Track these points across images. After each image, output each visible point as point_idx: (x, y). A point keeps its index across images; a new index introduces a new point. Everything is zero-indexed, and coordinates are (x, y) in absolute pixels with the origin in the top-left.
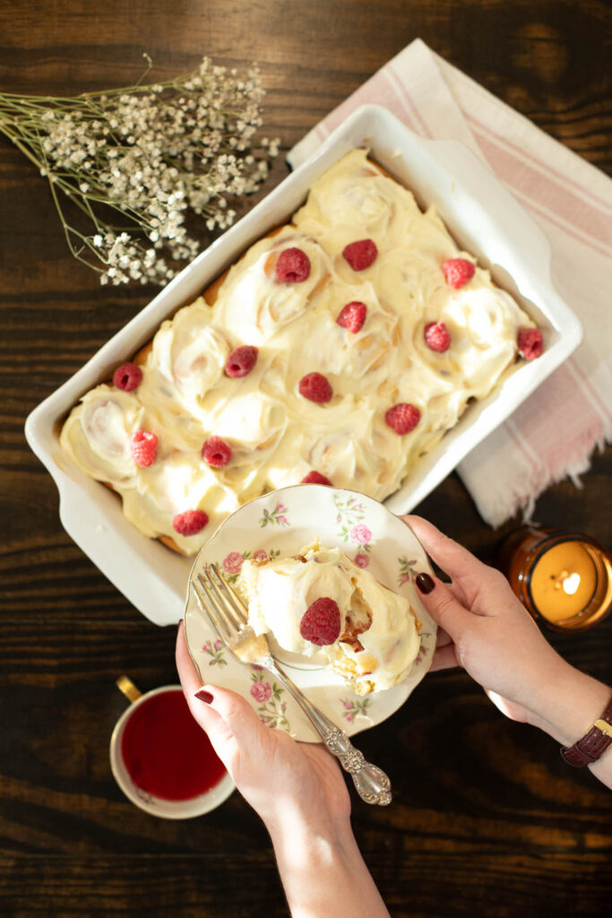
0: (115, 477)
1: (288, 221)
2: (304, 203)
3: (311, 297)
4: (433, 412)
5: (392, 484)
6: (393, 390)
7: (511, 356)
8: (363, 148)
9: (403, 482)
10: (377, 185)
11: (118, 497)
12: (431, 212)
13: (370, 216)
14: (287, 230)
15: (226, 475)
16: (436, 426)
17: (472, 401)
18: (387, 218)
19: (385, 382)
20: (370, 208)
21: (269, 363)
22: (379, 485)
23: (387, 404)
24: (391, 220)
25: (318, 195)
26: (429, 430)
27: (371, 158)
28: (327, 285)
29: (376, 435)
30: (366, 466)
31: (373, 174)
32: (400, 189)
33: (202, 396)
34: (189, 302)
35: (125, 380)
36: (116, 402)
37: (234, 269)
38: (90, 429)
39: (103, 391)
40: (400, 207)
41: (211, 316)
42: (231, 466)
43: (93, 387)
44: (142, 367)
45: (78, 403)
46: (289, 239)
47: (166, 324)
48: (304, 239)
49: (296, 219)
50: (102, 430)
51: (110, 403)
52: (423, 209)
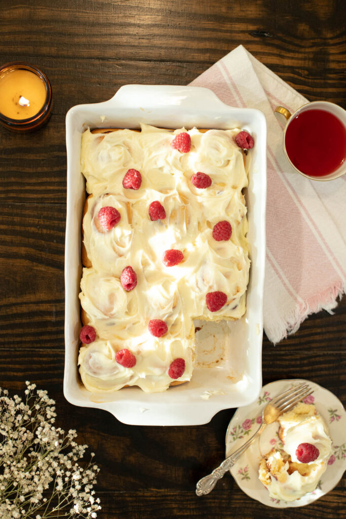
0: (126, 381)
1: (86, 195)
2: (85, 181)
3: (130, 221)
4: (232, 215)
5: (246, 264)
6: (206, 224)
7: (241, 155)
8: (86, 130)
9: (249, 257)
10: (108, 142)
11: (136, 387)
12: (143, 127)
13: (120, 159)
14: (90, 201)
15: (172, 333)
16: (240, 219)
17: (244, 191)
18: (127, 151)
19: (199, 223)
20: (116, 154)
21: (141, 267)
22: (241, 271)
23: (209, 231)
24: (129, 150)
25: (88, 171)
26: (239, 223)
27: (93, 130)
28: (131, 208)
29: (218, 250)
30: (228, 270)
31: (102, 138)
32: (120, 132)
33: (127, 311)
34: (80, 276)
35: (87, 337)
36: (94, 351)
37: (84, 242)
38: (95, 373)
39: (83, 351)
40: (128, 140)
41: (96, 272)
42: (169, 328)
43: (78, 354)
44: (89, 324)
45: (78, 367)
46: (95, 205)
47: (81, 295)
48: (101, 198)
49: (89, 192)
50: (100, 368)
51: (91, 354)
52: (139, 130)
